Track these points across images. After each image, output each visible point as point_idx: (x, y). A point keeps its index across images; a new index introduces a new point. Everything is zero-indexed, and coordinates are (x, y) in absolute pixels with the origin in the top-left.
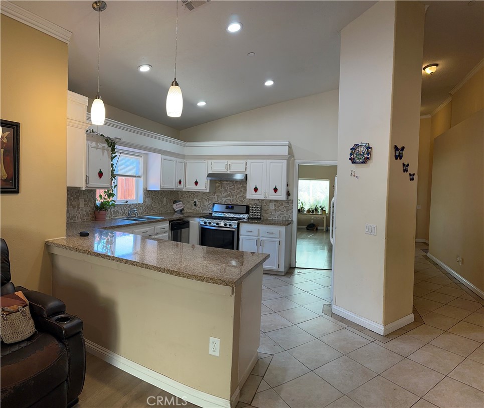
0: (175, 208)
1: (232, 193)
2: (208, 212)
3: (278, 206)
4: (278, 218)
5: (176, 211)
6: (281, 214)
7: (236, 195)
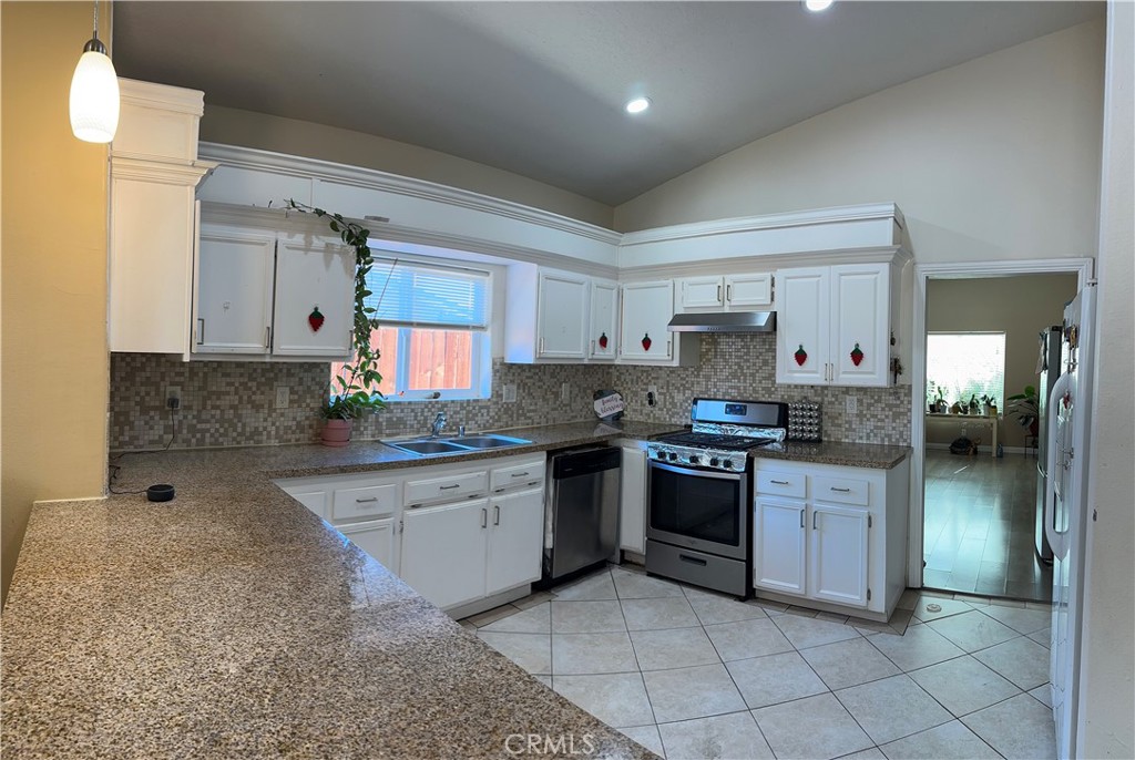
0: (598, 410)
1: (741, 368)
2: (684, 422)
3: (870, 405)
4: (868, 437)
5: (602, 419)
6: (876, 427)
7: (753, 375)
